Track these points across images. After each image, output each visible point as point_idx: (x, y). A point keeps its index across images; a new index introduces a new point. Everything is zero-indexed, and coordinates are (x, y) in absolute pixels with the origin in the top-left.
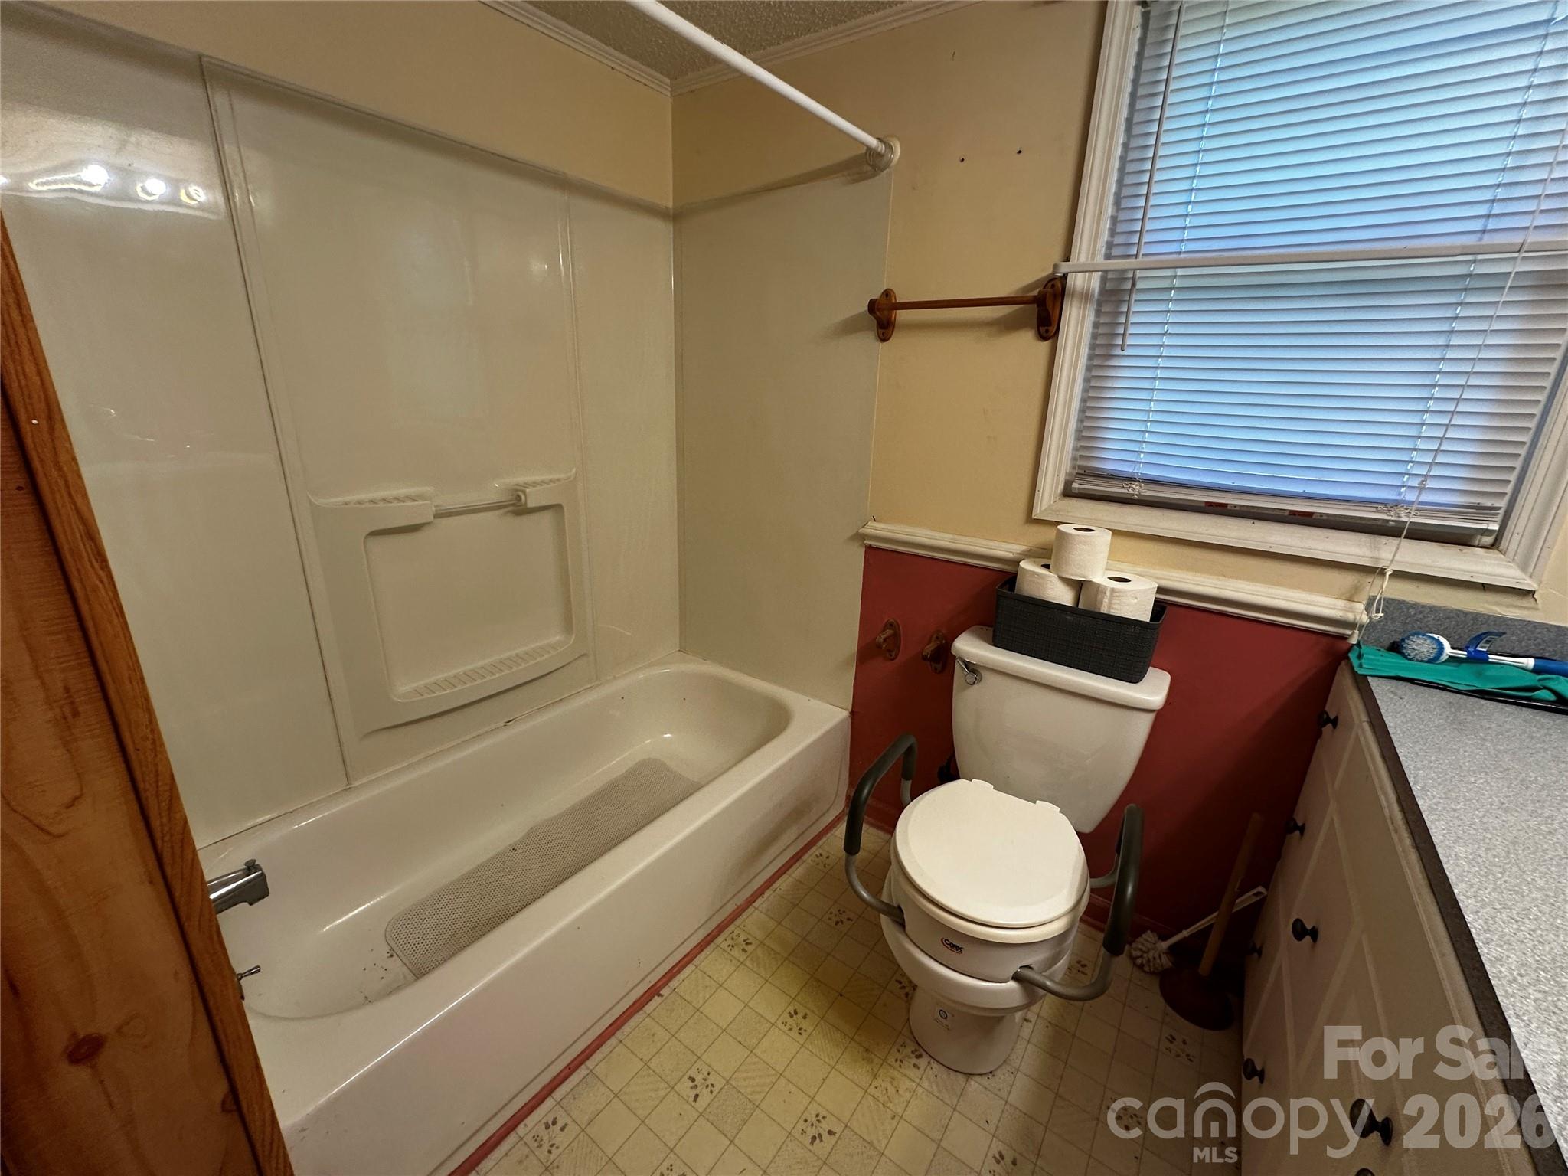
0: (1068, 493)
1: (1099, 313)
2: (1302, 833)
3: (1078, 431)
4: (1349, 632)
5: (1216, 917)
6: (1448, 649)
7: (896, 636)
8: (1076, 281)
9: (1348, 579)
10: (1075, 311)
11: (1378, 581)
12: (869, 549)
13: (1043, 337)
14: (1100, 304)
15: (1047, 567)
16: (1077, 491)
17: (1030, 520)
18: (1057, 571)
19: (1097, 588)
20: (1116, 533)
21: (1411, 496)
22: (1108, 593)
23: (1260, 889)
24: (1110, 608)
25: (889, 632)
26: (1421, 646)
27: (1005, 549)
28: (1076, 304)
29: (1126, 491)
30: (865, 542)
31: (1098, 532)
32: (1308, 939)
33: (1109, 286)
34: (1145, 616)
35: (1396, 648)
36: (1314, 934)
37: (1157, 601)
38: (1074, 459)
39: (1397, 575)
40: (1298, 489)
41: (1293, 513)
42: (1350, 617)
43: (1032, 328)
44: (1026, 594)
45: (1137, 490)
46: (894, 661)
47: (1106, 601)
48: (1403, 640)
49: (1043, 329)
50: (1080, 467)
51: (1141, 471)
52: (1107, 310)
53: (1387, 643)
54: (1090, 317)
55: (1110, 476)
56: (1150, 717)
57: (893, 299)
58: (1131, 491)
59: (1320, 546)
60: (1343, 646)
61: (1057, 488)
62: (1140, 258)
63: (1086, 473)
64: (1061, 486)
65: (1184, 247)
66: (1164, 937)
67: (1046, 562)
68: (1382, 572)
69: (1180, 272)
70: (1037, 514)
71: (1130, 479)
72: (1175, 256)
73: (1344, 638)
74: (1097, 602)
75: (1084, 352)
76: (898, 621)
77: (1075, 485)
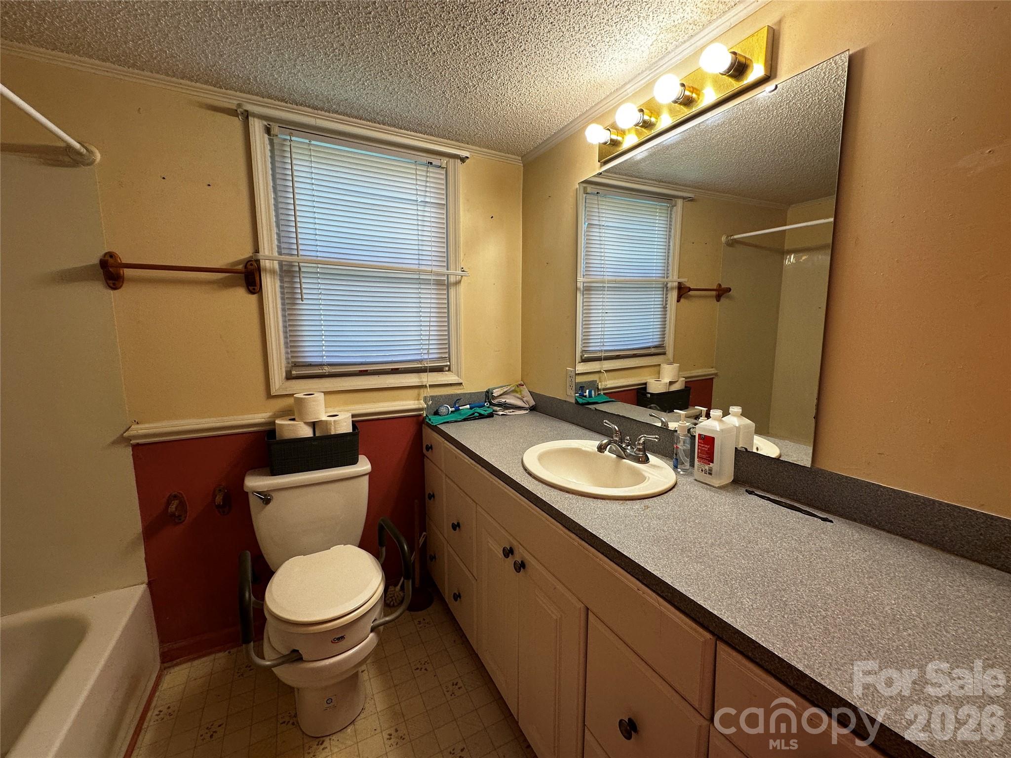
0: (289, 377)
1: (282, 281)
2: (434, 497)
3: (286, 343)
4: (422, 412)
5: (415, 555)
6: (450, 409)
7: (182, 504)
8: (266, 264)
9: (416, 391)
10: (269, 280)
11: (425, 390)
12: (135, 447)
13: (252, 292)
14: (281, 276)
15: (293, 420)
16: (295, 376)
17: (269, 396)
18: (301, 420)
19: (326, 423)
20: (326, 393)
21: (426, 357)
22: (333, 424)
23: (424, 533)
24: (335, 430)
25: (176, 502)
26: (443, 410)
27: (258, 417)
28: (268, 275)
29: (321, 371)
30: (131, 442)
31: (316, 395)
32: (457, 528)
33: (285, 268)
34: (349, 429)
35: (436, 413)
36: (458, 525)
37: (353, 421)
38: (287, 358)
39: (431, 386)
40: (390, 359)
41: (392, 369)
42: (421, 406)
43: (244, 286)
44: (286, 438)
45: (327, 370)
46: (184, 523)
47: (333, 428)
48: (437, 410)
49: (251, 288)
50: (292, 362)
51: (326, 360)
52: (287, 280)
53: (433, 413)
54: (278, 284)
55: (310, 365)
56: (367, 477)
57: (118, 259)
58: (325, 371)
59: (404, 381)
60: (421, 418)
61: (282, 375)
62: (300, 257)
63: (296, 365)
64: (284, 374)
65: (319, 254)
66: (396, 585)
67: (292, 417)
68: (426, 386)
69: (319, 266)
70: (273, 393)
71: (321, 365)
72: (315, 258)
73: (420, 415)
74: (328, 429)
75: (279, 301)
76: (180, 491)
77: (294, 372)
